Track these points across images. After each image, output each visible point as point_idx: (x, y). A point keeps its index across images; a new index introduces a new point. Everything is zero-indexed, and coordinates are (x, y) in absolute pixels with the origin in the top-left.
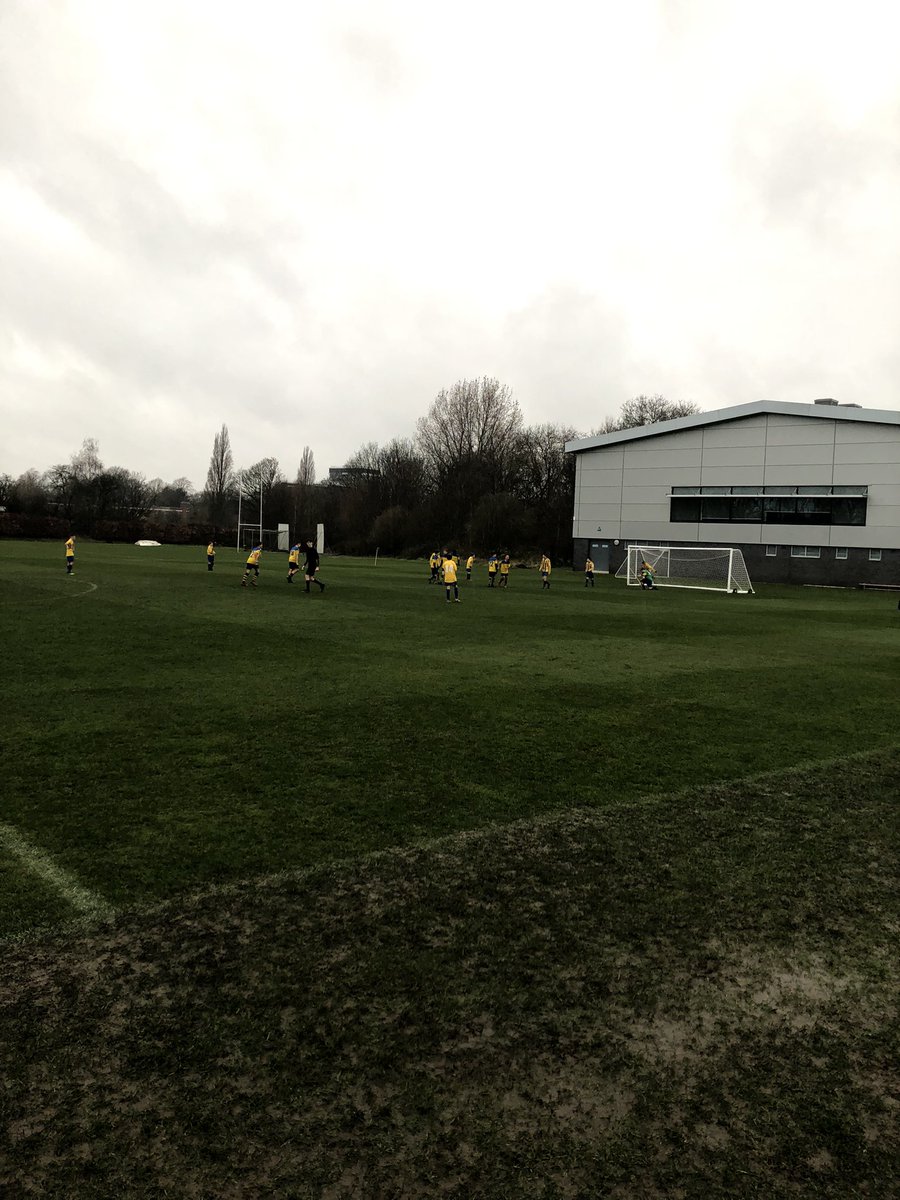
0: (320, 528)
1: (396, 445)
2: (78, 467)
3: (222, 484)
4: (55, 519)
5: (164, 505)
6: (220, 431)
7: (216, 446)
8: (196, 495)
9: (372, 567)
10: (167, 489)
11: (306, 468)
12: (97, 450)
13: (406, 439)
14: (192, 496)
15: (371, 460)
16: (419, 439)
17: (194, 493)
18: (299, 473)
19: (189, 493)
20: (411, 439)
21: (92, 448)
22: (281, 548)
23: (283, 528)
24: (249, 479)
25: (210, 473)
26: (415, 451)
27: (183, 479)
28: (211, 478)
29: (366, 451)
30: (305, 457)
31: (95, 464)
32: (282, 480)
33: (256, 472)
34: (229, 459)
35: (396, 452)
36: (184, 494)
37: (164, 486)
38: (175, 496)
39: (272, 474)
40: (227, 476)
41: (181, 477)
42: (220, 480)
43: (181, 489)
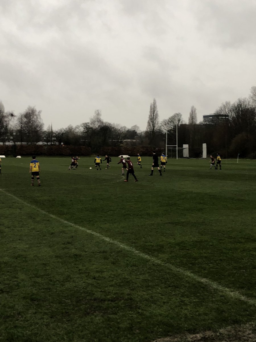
0: (204, 146)
1: (240, 101)
2: (93, 122)
3: (154, 127)
4: (84, 147)
5: (128, 138)
6: (152, 102)
7: (151, 109)
8: (141, 133)
9: (235, 164)
10: (128, 131)
11: (193, 117)
12: (101, 115)
13: (245, 98)
14: (139, 133)
15: (227, 110)
16: (252, 98)
17: (140, 132)
18: (189, 120)
19: (138, 132)
20: (248, 98)
21: (98, 114)
22: (185, 156)
23: (186, 146)
24: (168, 124)
25: (149, 122)
26: (250, 104)
27: (135, 126)
28: (149, 125)
29: (224, 106)
30: (192, 111)
31: (99, 121)
32: (184, 123)
33: (171, 120)
34: (157, 115)
35: (239, 105)
36: (136, 132)
37: (127, 129)
38: (132, 134)
39: (179, 120)
40: (156, 123)
41: (134, 125)
42: (153, 125)
43: (134, 131)
